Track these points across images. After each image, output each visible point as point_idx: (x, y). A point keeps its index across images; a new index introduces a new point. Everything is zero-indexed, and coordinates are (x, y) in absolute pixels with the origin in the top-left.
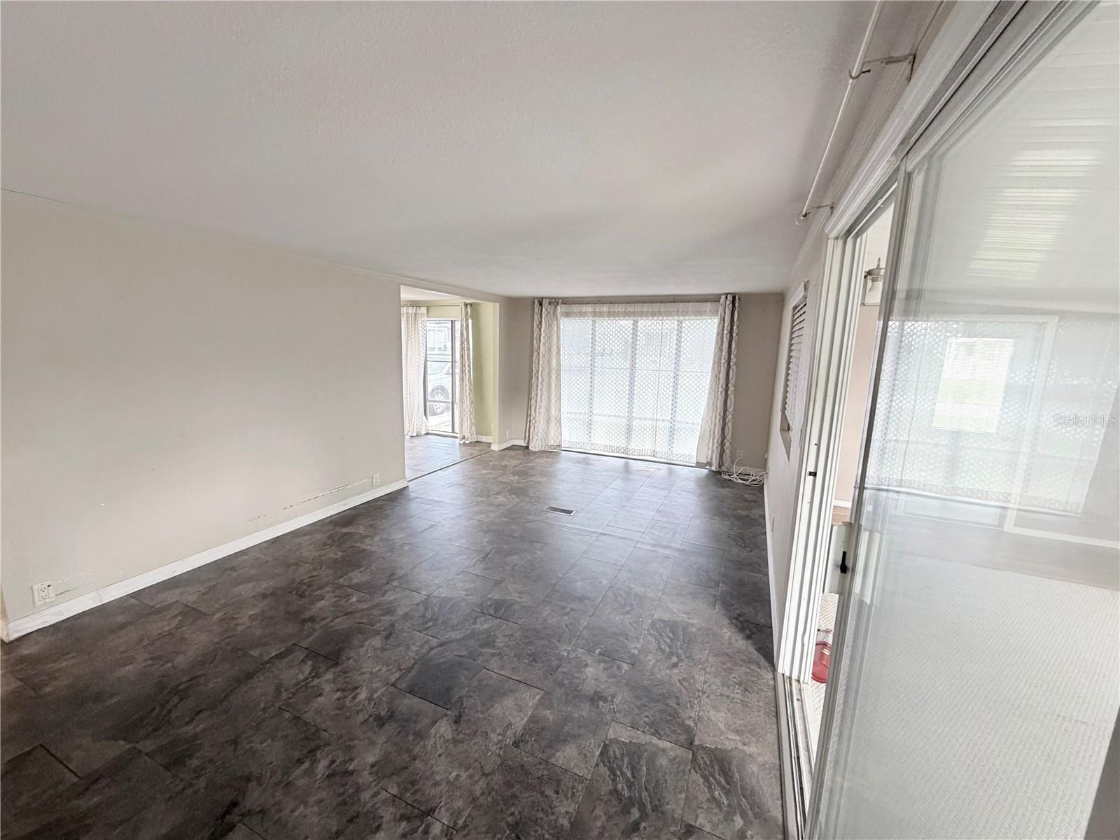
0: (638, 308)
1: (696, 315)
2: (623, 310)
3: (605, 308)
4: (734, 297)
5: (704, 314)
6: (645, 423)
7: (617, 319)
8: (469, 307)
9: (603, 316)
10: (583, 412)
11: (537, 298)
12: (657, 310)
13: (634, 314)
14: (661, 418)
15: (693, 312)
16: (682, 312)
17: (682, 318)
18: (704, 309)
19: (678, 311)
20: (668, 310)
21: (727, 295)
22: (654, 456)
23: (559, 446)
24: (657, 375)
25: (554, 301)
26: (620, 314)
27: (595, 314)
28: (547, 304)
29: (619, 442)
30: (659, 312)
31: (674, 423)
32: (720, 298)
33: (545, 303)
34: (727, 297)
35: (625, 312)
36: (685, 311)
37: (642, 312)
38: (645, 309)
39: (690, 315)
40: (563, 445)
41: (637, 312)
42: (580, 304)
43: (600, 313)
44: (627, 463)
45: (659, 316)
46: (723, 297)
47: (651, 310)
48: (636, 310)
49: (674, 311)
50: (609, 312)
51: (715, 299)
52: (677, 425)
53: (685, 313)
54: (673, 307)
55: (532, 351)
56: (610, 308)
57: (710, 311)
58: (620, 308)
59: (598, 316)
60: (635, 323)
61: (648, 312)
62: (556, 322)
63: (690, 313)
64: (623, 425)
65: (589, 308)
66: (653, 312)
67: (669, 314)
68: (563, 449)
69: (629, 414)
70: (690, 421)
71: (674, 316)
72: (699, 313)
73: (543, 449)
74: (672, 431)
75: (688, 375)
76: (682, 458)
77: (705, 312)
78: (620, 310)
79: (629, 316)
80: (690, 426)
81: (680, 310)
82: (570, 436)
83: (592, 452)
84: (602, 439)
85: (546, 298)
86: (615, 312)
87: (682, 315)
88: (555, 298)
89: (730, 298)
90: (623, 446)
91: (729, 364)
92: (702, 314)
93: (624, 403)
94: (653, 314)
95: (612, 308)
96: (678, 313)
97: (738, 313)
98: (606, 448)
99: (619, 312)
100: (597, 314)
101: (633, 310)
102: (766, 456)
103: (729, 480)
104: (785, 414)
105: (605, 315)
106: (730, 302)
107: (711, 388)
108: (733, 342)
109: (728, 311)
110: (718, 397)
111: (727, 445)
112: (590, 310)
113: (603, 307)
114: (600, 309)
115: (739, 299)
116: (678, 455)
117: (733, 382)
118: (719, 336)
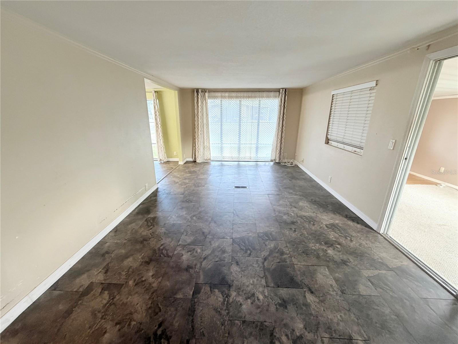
0: (242, 94)
1: (267, 98)
2: (235, 95)
3: (227, 94)
4: (286, 90)
5: (270, 97)
6: (246, 145)
7: (232, 99)
8: (156, 93)
9: (226, 98)
10: (218, 143)
11: (195, 89)
12: (251, 95)
13: (240, 97)
14: (253, 143)
15: (266, 96)
16: (261, 97)
17: (261, 99)
18: (270, 95)
19: (260, 96)
20: (255, 95)
21: (283, 88)
22: (250, 159)
23: (210, 159)
24: (251, 124)
25: (204, 91)
26: (234, 97)
27: (222, 97)
28: (201, 92)
29: (235, 155)
30: (251, 96)
31: (258, 144)
32: (280, 90)
33: (200, 91)
34: (283, 90)
35: (236, 96)
36: (262, 96)
37: (244, 96)
38: (245, 95)
39: (264, 98)
40: (211, 159)
41: (242, 96)
42: (214, 92)
43: (224, 96)
44: (239, 163)
45: (251, 98)
46: (281, 90)
47: (248, 95)
48: (241, 95)
49: (258, 96)
50: (229, 96)
51: (278, 90)
52: (259, 145)
53: (262, 97)
54: (257, 94)
55: (194, 116)
56: (229, 94)
57: (273, 96)
58: (234, 94)
59: (223, 98)
60: (240, 101)
61: (246, 96)
62: (204, 101)
63: (265, 97)
64: (237, 147)
65: (219, 94)
66: (249, 96)
67: (255, 97)
68: (211, 160)
69: (239, 142)
70: (265, 143)
71: (258, 98)
72: (268, 97)
73: (203, 161)
74: (257, 148)
76: (262, 158)
77: (271, 96)
78: (234, 95)
79: (238, 98)
80: (265, 145)
81: (260, 95)
82: (214, 154)
83: (223, 160)
84: (228, 154)
85: (200, 89)
86: (231, 96)
87: (261, 98)
88: (204, 89)
89: (284, 90)
90: (237, 156)
91: (283, 119)
93: (237, 138)
94: (249, 97)
95: (230, 94)
96: (259, 97)
97: (287, 97)
98: (229, 158)
99: (233, 96)
100: (223, 97)
101: (240, 95)
102: (296, 155)
103: (284, 165)
104: (327, 137)
105: (227, 97)
106: (284, 92)
107: (276, 129)
108: (285, 109)
109: (283, 96)
110: (279, 132)
111: (282, 151)
112: (219, 95)
113: (226, 94)
114: (224, 95)
115: (287, 90)
116: (260, 157)
117: (285, 126)
118: (280, 107)
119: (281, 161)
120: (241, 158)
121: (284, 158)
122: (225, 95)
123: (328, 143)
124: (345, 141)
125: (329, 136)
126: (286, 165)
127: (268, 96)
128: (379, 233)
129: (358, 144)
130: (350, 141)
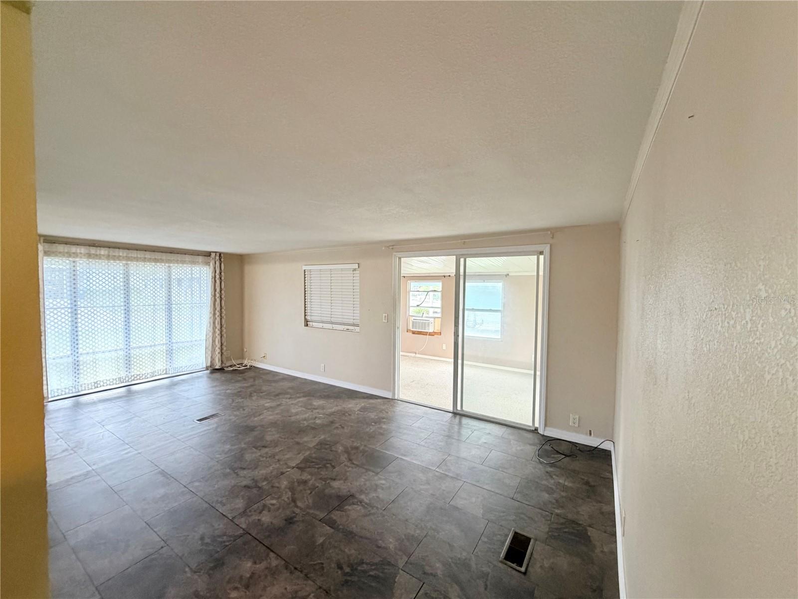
4: (220, 255)
9: (100, 258)
15: (189, 262)
21: (216, 252)
31: (171, 345)
32: (211, 254)
34: (216, 254)
35: (126, 256)
37: (145, 258)
45: (161, 262)
46: (213, 254)
49: (174, 260)
50: (109, 256)
51: (208, 254)
56: (109, 252)
57: (202, 262)
61: (150, 259)
75: (185, 307)
78: (121, 254)
89: (218, 254)
91: (221, 297)
92: (195, 264)
97: (224, 265)
98: (115, 382)
99: (120, 256)
100: (93, 256)
101: (135, 256)
102: (245, 350)
103: (233, 370)
104: (305, 319)
105: (102, 257)
106: (217, 258)
107: (211, 313)
108: (223, 283)
109: (218, 263)
110: (216, 318)
111: (225, 349)
112: (82, 252)
113: (100, 250)
114: (96, 252)
115: (222, 255)
116: (182, 367)
117: (224, 308)
118: (214, 279)
119: (224, 365)
120: (144, 376)
121: (228, 359)
122: (98, 253)
123: (307, 325)
124: (333, 320)
125: (308, 318)
126: (236, 370)
127: (193, 262)
128: (395, 399)
129: (351, 321)
130: (341, 319)
